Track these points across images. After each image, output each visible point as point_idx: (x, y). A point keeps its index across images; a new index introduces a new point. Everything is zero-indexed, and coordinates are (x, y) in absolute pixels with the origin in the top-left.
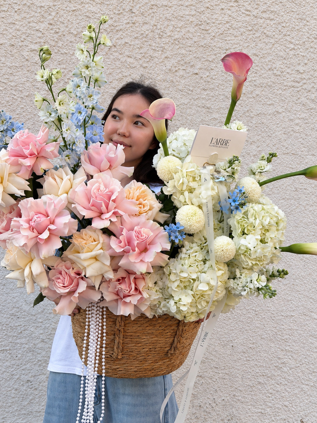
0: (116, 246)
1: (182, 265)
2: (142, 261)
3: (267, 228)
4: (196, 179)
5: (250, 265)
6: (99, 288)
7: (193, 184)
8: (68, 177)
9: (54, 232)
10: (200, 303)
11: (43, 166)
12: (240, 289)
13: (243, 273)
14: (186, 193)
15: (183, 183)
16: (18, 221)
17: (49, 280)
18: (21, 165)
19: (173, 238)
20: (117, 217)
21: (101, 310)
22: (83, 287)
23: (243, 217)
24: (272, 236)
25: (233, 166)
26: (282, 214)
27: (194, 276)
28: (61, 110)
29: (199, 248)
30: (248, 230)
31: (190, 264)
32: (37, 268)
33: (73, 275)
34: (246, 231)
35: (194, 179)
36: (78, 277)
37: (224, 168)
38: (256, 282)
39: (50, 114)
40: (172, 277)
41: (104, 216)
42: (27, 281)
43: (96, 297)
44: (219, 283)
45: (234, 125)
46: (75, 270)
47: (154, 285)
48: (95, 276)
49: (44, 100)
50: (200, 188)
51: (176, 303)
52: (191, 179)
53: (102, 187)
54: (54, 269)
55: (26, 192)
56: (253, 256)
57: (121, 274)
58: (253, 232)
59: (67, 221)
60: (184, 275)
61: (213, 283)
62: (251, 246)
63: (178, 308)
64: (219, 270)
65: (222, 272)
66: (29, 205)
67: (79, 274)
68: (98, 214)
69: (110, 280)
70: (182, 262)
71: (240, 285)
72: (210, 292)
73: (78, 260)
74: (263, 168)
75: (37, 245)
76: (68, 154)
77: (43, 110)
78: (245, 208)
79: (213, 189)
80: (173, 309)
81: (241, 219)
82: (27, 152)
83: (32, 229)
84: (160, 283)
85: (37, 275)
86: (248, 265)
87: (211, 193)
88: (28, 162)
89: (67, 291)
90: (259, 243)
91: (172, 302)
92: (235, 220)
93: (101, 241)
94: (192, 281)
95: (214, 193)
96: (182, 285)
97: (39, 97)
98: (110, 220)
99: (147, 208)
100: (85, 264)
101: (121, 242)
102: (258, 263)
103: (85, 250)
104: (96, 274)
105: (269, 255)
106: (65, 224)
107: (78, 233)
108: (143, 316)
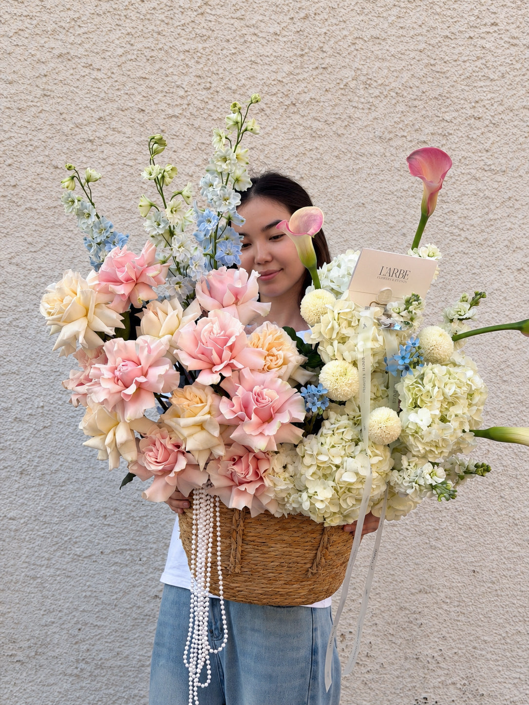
0: (226, 410)
1: (322, 444)
2: (261, 434)
3: (450, 400)
4: (353, 324)
5: (422, 451)
6: (205, 469)
7: (346, 331)
8: (176, 312)
9: (145, 386)
10: (345, 500)
11: (143, 295)
12: (406, 484)
13: (412, 462)
14: (335, 343)
15: (333, 328)
16: (99, 369)
17: (139, 451)
18: (112, 293)
19: (309, 405)
20: (233, 371)
21: (212, 500)
22: (182, 464)
23: (416, 382)
24: (457, 413)
25: (411, 308)
26: (478, 383)
27: (337, 461)
28: (174, 220)
29: (351, 422)
30: (422, 400)
31: (333, 443)
32: (122, 434)
33: (170, 447)
34: (419, 403)
35: (350, 324)
36: (176, 450)
37: (398, 311)
38: (428, 477)
39: (159, 225)
40: (307, 461)
41: (215, 369)
42: (109, 450)
43: (201, 480)
44: (375, 475)
45: (423, 250)
46: (173, 441)
47: (282, 470)
48: (200, 451)
49: (151, 205)
50: (357, 336)
51: (310, 497)
52: (344, 324)
53: (216, 329)
54: (147, 437)
55: (117, 330)
56: (426, 440)
57: (236, 451)
58: (429, 404)
59: (163, 373)
60: (323, 458)
61: (364, 473)
62: (424, 425)
63: (311, 504)
64: (376, 455)
65: (380, 459)
66: (115, 349)
67: (178, 446)
68: (210, 366)
69: (219, 459)
70: (322, 440)
71: (407, 479)
72: (360, 486)
73: (177, 426)
74: (462, 313)
75: (121, 404)
76: (179, 281)
77: (150, 218)
78: (419, 370)
79: (375, 340)
80: (306, 506)
81: (412, 385)
82: (121, 276)
83: (117, 380)
84: (290, 468)
85: (122, 444)
86: (419, 451)
87: (370, 345)
88: (122, 290)
89: (160, 468)
90: (437, 420)
91: (305, 495)
92: (405, 385)
93: (209, 403)
94: (334, 468)
95: (377, 345)
96: (320, 473)
97: (144, 202)
98: (221, 374)
99: (280, 362)
100: (186, 432)
101: (233, 406)
102: (433, 449)
103: (186, 413)
104: (201, 448)
105: (452, 440)
106: (160, 376)
107: (180, 389)
108: (267, 513)
